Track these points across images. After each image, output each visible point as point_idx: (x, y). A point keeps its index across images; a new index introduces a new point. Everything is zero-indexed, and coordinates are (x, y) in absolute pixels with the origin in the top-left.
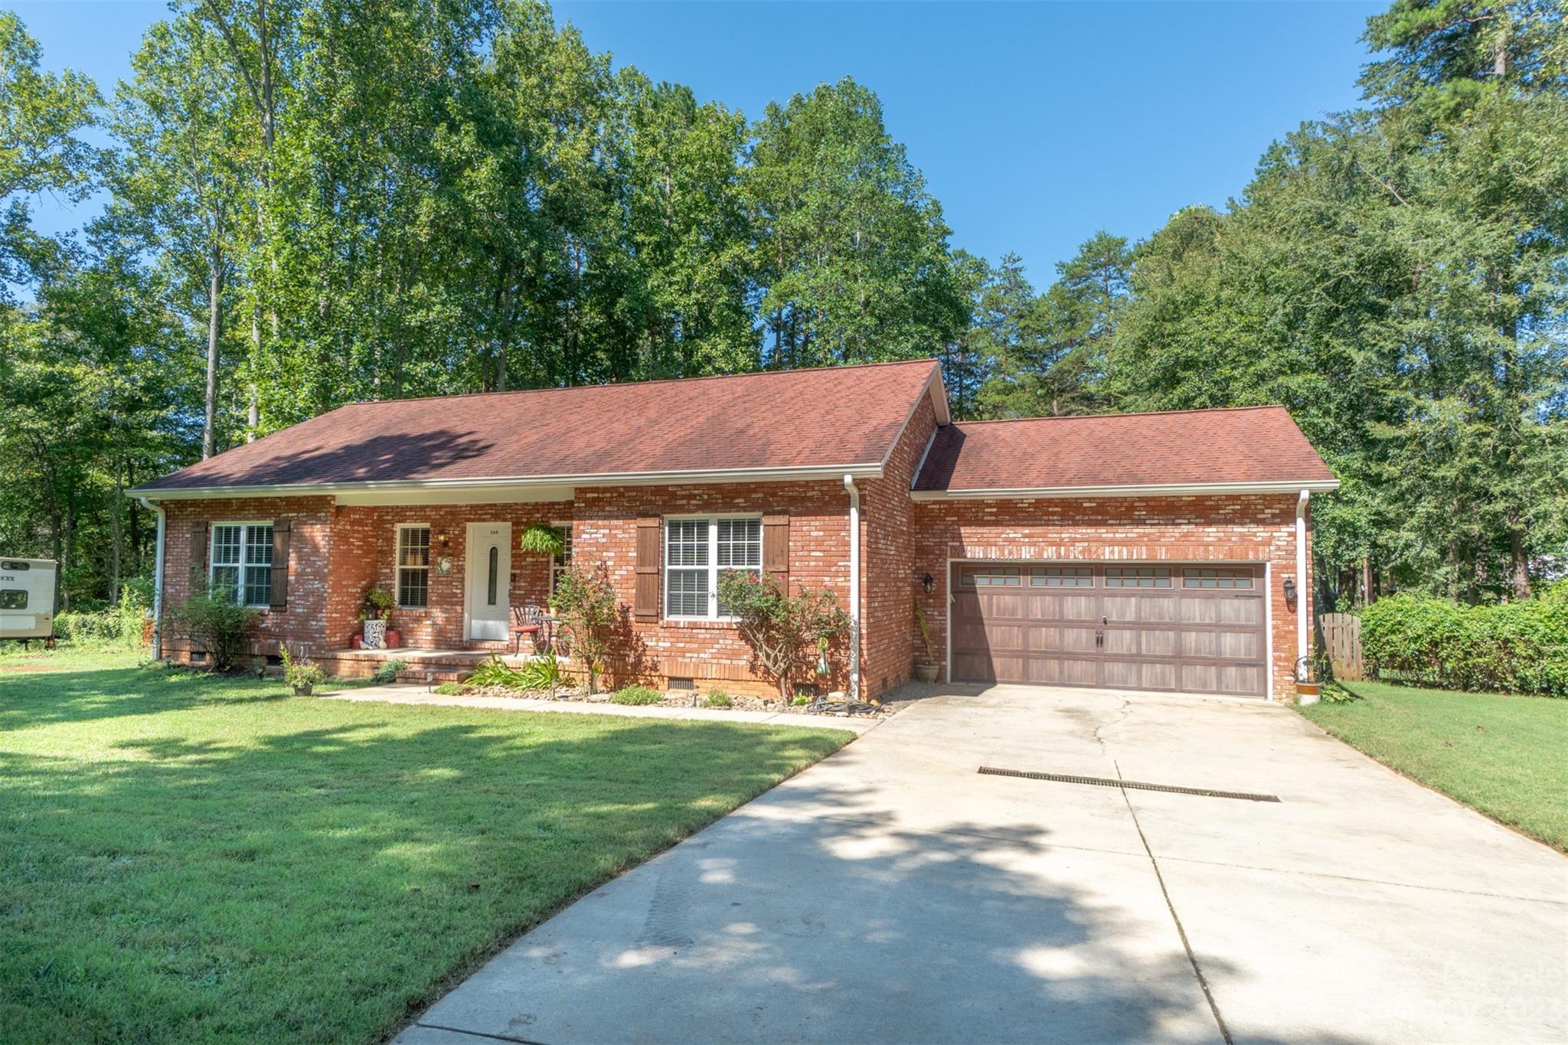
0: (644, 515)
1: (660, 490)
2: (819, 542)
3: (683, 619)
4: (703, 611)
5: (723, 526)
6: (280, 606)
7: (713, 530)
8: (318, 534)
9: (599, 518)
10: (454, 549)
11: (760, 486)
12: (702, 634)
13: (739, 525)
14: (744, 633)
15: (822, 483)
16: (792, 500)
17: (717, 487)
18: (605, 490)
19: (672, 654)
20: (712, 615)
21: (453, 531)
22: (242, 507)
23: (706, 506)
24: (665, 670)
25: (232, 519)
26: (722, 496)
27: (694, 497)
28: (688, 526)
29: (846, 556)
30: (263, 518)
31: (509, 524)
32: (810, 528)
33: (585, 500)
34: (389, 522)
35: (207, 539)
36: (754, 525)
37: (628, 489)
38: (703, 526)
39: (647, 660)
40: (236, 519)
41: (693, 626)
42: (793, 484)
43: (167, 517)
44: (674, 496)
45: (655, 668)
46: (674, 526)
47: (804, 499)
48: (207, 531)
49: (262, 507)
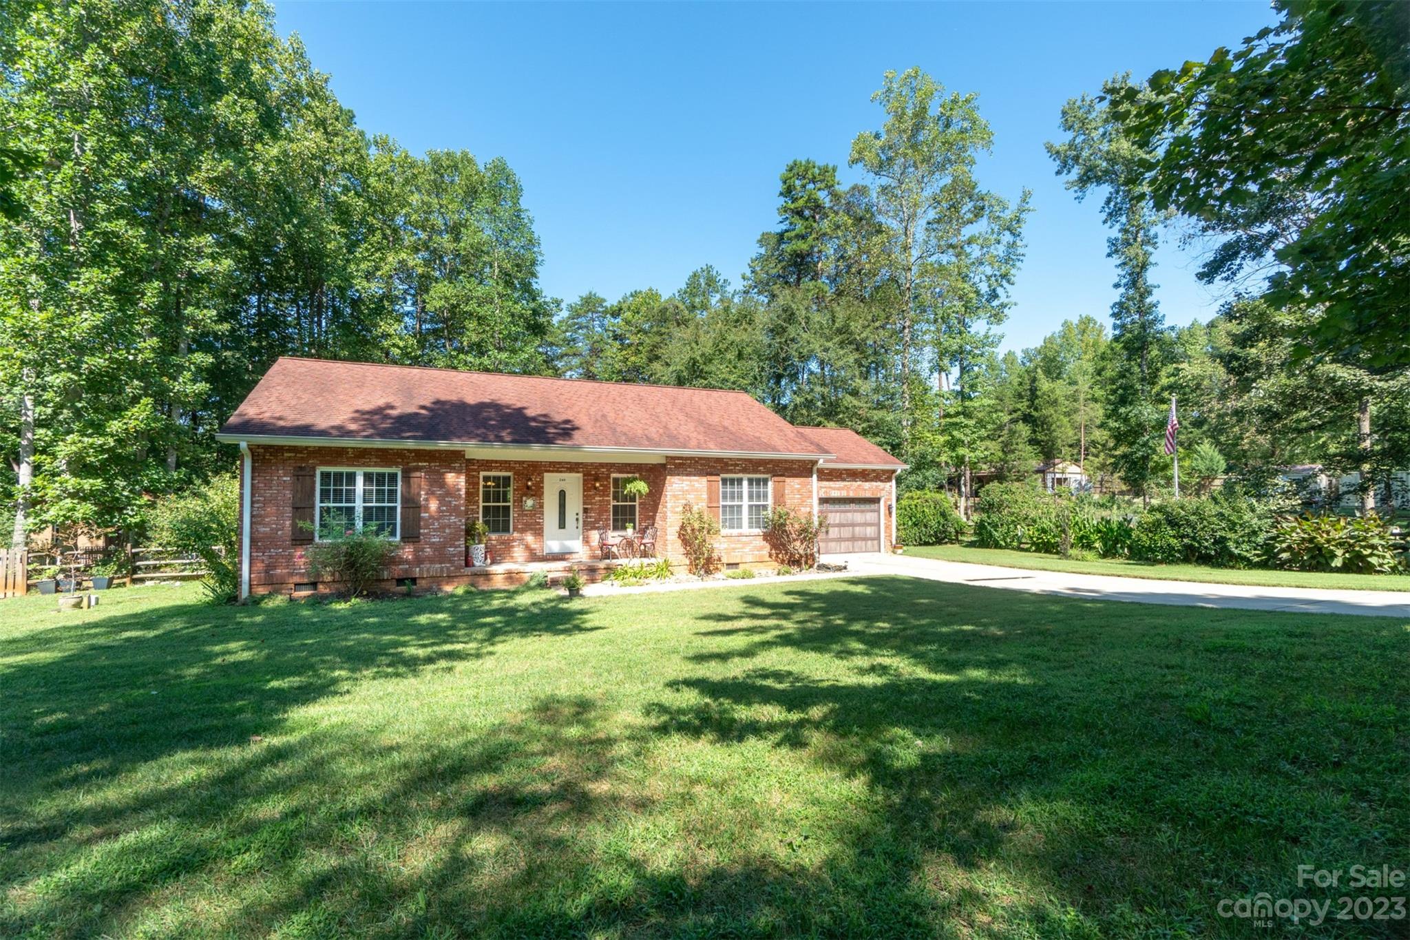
0: (711, 474)
1: (719, 460)
2: (799, 490)
3: (735, 532)
4: (740, 526)
5: (750, 481)
6: (411, 536)
7: (745, 483)
8: (456, 480)
9: (683, 475)
10: (537, 492)
11: (771, 461)
12: (744, 539)
13: (758, 481)
14: (766, 537)
15: (799, 461)
16: (786, 469)
17: (750, 461)
18: (687, 459)
19: (729, 551)
20: (745, 529)
21: (536, 478)
22: (361, 456)
23: (744, 471)
24: (725, 560)
25: (348, 465)
26: (752, 466)
27: (737, 465)
28: (732, 481)
29: (810, 497)
30: (390, 466)
31: (580, 475)
32: (793, 484)
33: (675, 464)
34: (474, 470)
35: (314, 483)
36: (765, 481)
37: (700, 459)
38: (740, 481)
39: (715, 555)
40: (353, 465)
41: (740, 535)
42: (786, 461)
43: (254, 461)
44: (726, 464)
45: (719, 559)
46: (724, 481)
47: (791, 469)
48: (314, 476)
49: (385, 456)
